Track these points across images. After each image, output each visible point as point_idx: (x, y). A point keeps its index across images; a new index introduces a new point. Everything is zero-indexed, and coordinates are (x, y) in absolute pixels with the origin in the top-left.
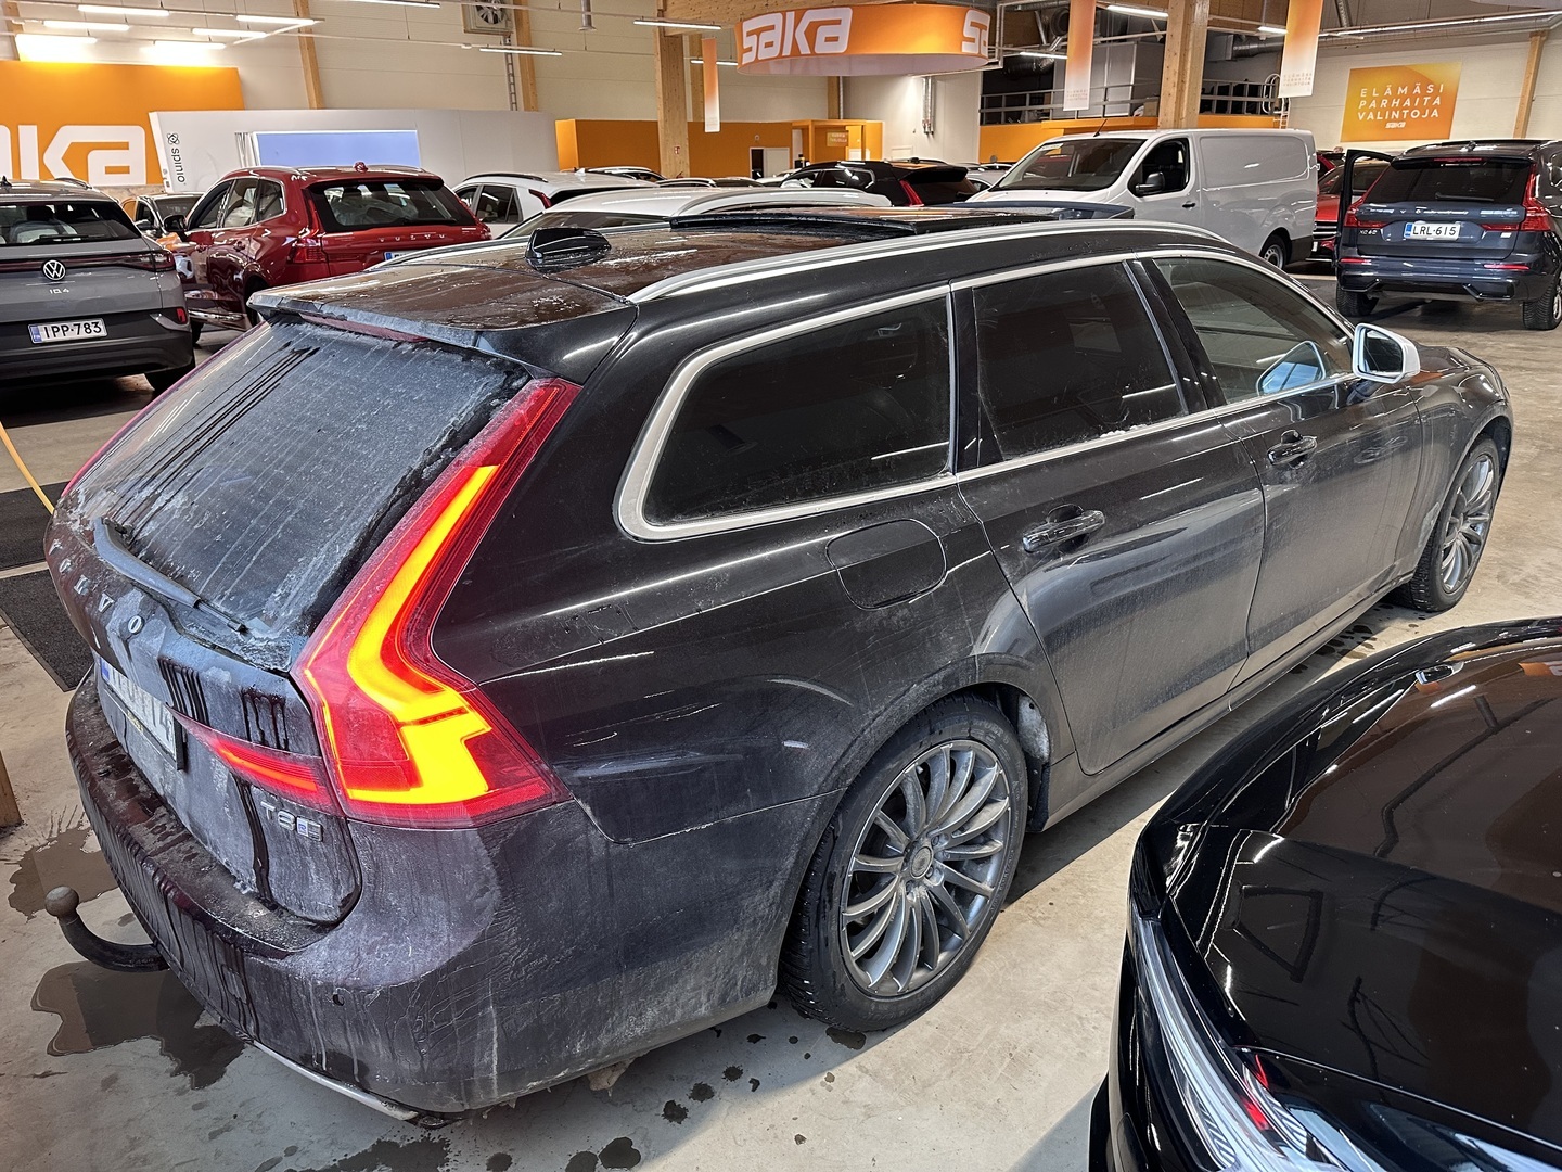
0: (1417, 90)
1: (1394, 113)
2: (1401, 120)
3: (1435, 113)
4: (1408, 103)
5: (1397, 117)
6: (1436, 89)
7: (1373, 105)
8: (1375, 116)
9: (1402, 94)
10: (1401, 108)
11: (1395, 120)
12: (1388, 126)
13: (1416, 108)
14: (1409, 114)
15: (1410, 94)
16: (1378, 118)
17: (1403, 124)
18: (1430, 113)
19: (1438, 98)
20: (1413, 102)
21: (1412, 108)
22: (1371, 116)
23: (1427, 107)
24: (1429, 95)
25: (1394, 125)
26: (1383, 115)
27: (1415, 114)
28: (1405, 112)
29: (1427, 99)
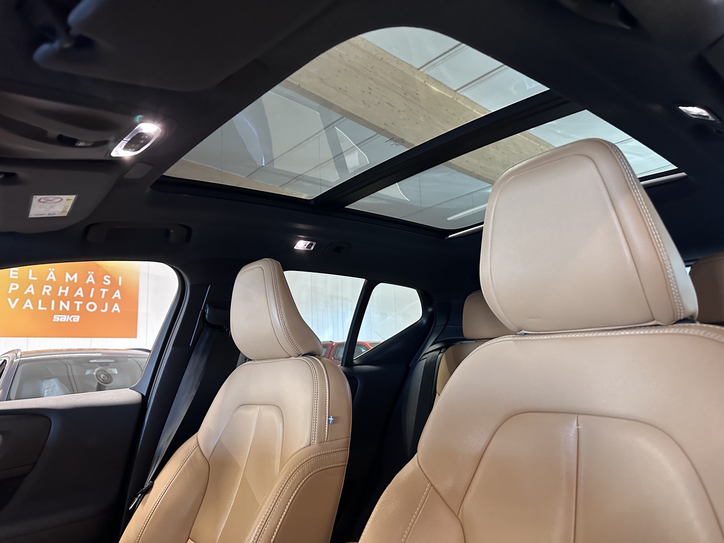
0: (91, 279)
1: (62, 303)
2: (72, 312)
3: (116, 308)
4: (80, 292)
5: (67, 308)
6: (114, 281)
7: (31, 289)
8: (35, 305)
9: (71, 283)
10: (71, 298)
11: (64, 312)
12: (56, 318)
13: (91, 300)
14: (83, 307)
15: (81, 282)
16: (40, 308)
17: (77, 319)
18: (111, 307)
19: (118, 291)
20: (87, 292)
21: (86, 299)
22: (28, 304)
23: (105, 300)
24: (105, 287)
25: (64, 318)
26: (46, 303)
27: (92, 307)
28: (78, 303)
29: (104, 290)
